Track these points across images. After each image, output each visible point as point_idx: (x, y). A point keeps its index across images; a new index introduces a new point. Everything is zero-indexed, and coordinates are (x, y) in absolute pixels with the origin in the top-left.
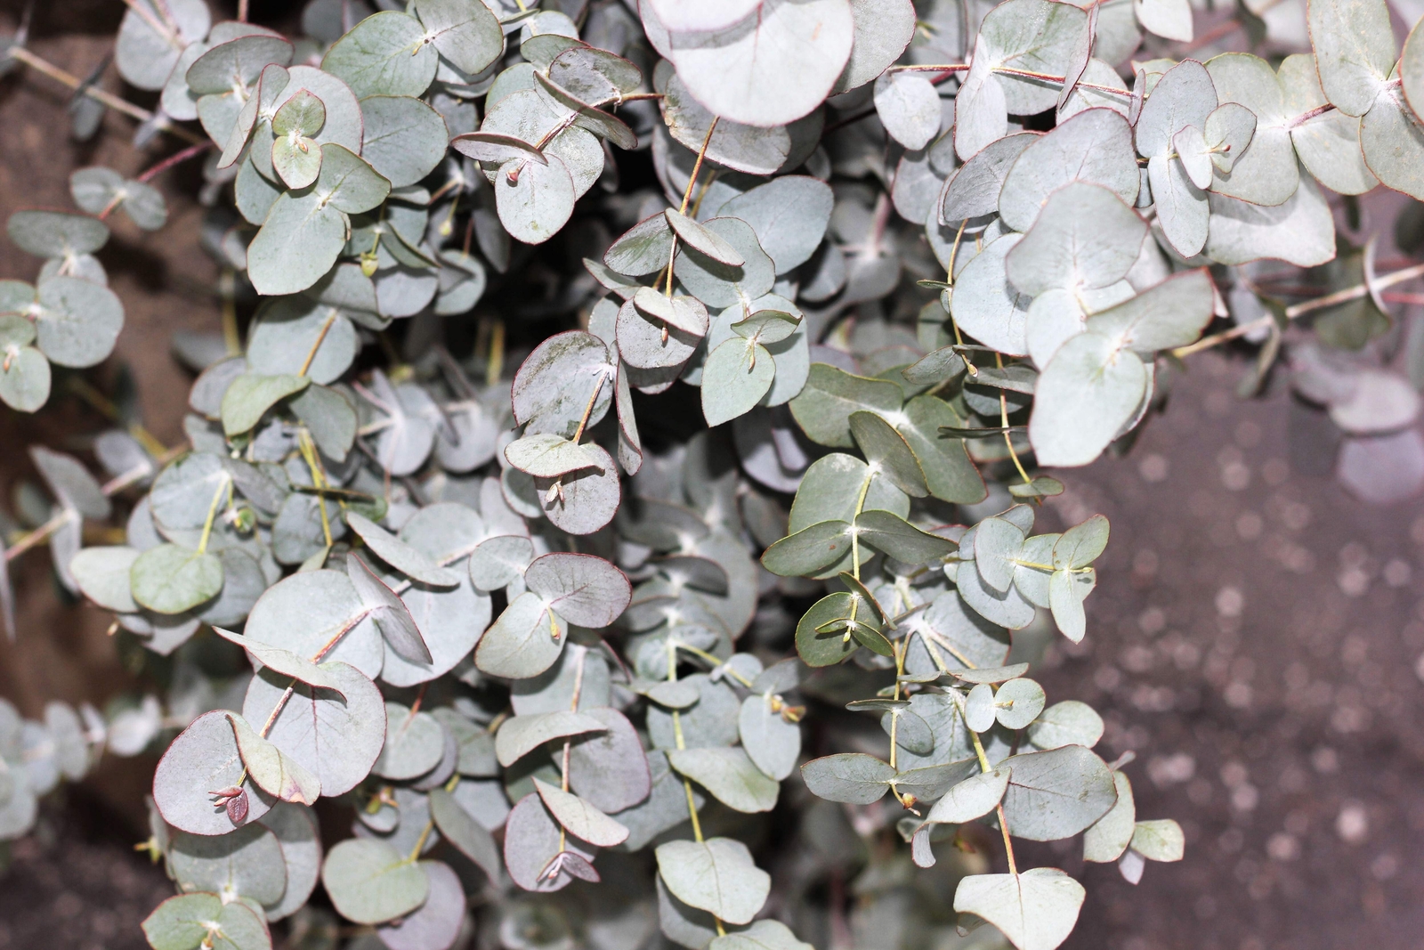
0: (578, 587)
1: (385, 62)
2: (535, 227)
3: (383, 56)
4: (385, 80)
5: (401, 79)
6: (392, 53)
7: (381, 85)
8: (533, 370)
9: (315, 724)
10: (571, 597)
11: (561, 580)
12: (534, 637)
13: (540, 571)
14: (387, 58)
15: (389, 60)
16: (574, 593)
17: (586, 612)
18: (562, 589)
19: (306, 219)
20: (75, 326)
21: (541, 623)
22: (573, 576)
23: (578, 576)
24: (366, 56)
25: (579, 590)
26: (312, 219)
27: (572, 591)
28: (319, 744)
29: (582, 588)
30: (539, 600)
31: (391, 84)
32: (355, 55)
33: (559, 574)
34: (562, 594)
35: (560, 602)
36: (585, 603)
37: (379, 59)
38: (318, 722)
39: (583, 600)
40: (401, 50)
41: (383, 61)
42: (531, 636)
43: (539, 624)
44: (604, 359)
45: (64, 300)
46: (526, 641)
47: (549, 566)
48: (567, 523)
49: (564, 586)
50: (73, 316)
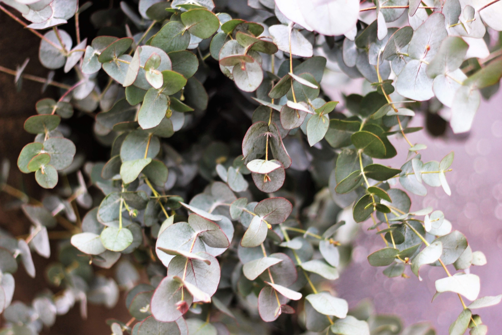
0: (274, 210)
1: (172, 40)
2: (251, 86)
3: (171, 38)
4: (172, 46)
5: (178, 45)
6: (174, 36)
7: (171, 48)
8: (247, 138)
9: (194, 276)
10: (271, 214)
11: (268, 209)
12: (259, 231)
13: (260, 207)
14: (172, 38)
15: (173, 39)
16: (272, 212)
17: (276, 219)
18: (268, 212)
19: (155, 99)
20: (58, 155)
21: (261, 225)
22: (272, 206)
23: (274, 206)
24: (165, 39)
25: (274, 211)
26: (157, 99)
27: (271, 212)
28: (197, 283)
29: (275, 210)
30: (259, 217)
31: (175, 47)
32: (162, 39)
33: (267, 207)
34: (268, 214)
35: (267, 217)
36: (276, 215)
37: (170, 39)
38: (196, 275)
39: (275, 214)
40: (177, 35)
41: (171, 40)
42: (258, 231)
43: (260, 226)
44: (267, 130)
45: (53, 147)
46: (257, 233)
47: (263, 204)
48: (266, 190)
49: (269, 210)
50: (57, 152)
